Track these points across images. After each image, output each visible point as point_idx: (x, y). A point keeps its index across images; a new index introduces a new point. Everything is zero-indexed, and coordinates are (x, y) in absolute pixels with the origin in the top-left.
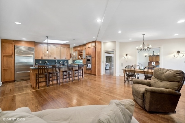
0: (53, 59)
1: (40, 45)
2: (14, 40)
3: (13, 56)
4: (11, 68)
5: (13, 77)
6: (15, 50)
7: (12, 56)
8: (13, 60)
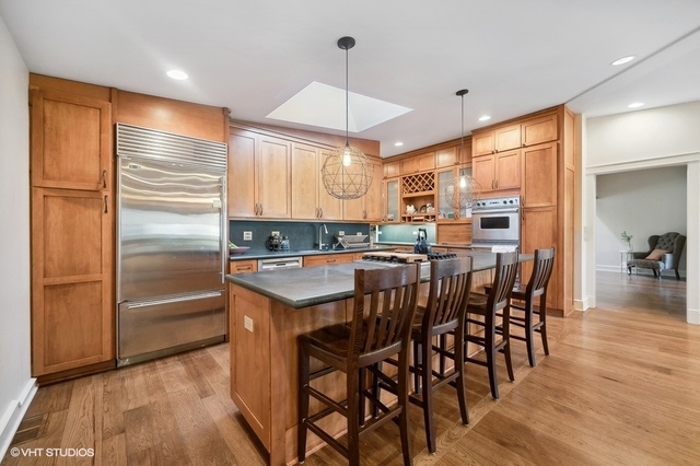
0: (311, 217)
1: (248, 134)
2: (111, 89)
3: (104, 193)
4: (96, 277)
5: (107, 336)
6: (115, 156)
7: (102, 194)
8: (107, 219)
